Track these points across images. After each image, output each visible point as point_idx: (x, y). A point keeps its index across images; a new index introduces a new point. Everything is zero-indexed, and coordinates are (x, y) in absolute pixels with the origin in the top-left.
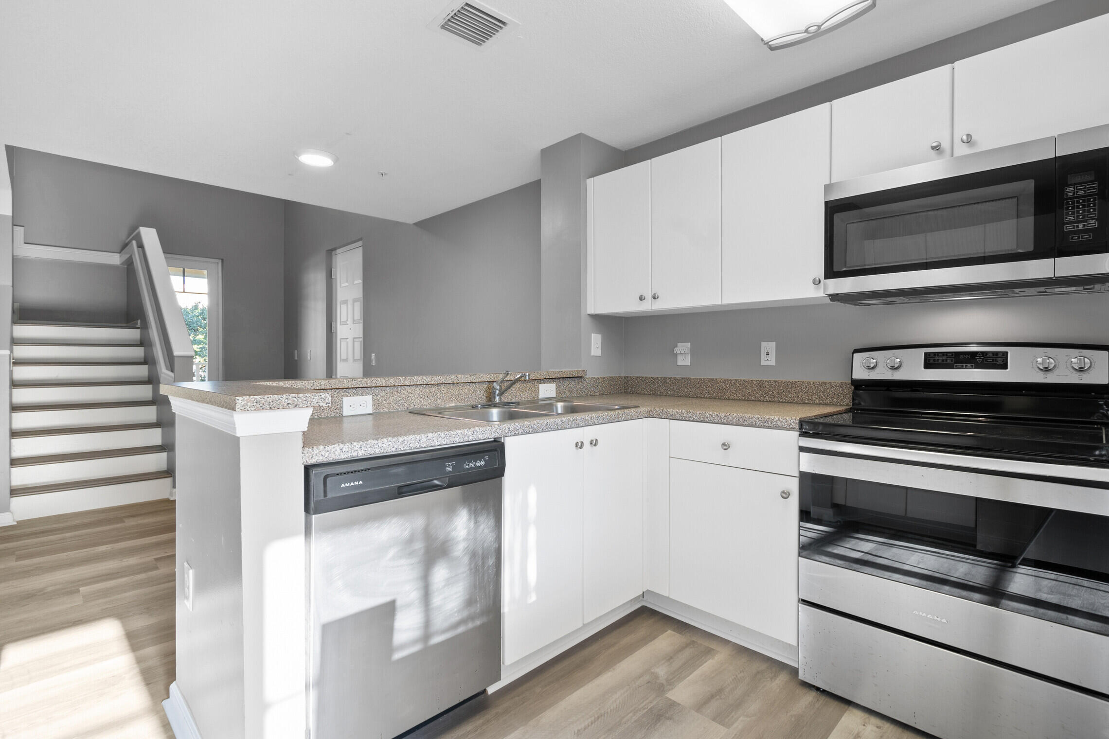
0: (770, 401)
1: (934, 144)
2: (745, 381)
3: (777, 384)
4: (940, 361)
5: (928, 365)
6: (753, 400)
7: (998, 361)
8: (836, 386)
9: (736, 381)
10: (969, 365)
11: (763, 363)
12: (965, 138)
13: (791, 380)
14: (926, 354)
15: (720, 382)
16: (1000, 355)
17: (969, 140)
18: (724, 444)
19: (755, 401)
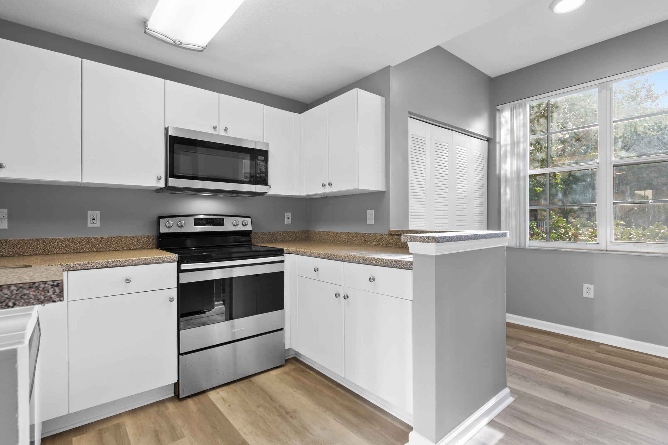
0: (97, 251)
1: (214, 126)
2: (75, 239)
3: (103, 239)
4: (200, 222)
5: (195, 225)
6: (82, 252)
7: (220, 223)
8: (145, 238)
9: (65, 239)
10: (212, 224)
11: (89, 225)
12: (225, 128)
13: (114, 236)
14: (194, 219)
15: (48, 241)
16: (221, 220)
17: (226, 130)
18: (127, 280)
19: (84, 252)
